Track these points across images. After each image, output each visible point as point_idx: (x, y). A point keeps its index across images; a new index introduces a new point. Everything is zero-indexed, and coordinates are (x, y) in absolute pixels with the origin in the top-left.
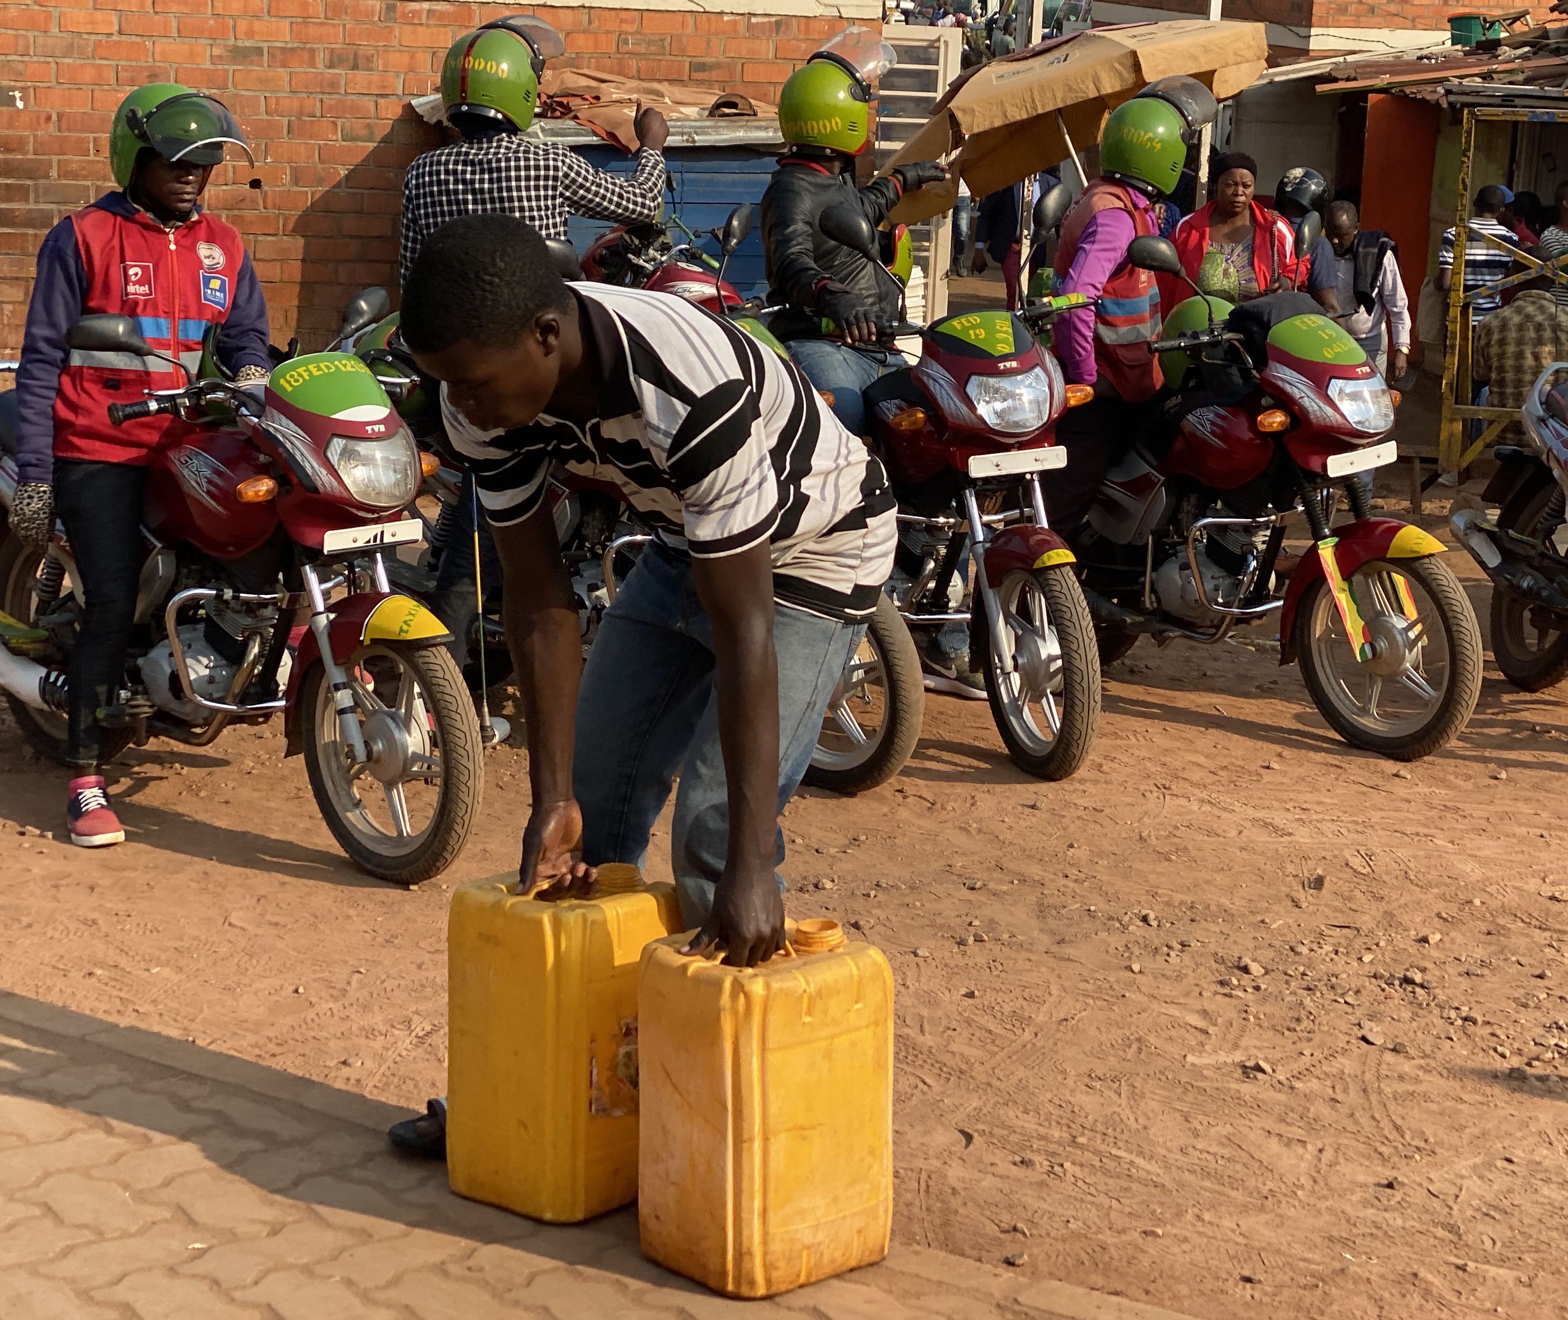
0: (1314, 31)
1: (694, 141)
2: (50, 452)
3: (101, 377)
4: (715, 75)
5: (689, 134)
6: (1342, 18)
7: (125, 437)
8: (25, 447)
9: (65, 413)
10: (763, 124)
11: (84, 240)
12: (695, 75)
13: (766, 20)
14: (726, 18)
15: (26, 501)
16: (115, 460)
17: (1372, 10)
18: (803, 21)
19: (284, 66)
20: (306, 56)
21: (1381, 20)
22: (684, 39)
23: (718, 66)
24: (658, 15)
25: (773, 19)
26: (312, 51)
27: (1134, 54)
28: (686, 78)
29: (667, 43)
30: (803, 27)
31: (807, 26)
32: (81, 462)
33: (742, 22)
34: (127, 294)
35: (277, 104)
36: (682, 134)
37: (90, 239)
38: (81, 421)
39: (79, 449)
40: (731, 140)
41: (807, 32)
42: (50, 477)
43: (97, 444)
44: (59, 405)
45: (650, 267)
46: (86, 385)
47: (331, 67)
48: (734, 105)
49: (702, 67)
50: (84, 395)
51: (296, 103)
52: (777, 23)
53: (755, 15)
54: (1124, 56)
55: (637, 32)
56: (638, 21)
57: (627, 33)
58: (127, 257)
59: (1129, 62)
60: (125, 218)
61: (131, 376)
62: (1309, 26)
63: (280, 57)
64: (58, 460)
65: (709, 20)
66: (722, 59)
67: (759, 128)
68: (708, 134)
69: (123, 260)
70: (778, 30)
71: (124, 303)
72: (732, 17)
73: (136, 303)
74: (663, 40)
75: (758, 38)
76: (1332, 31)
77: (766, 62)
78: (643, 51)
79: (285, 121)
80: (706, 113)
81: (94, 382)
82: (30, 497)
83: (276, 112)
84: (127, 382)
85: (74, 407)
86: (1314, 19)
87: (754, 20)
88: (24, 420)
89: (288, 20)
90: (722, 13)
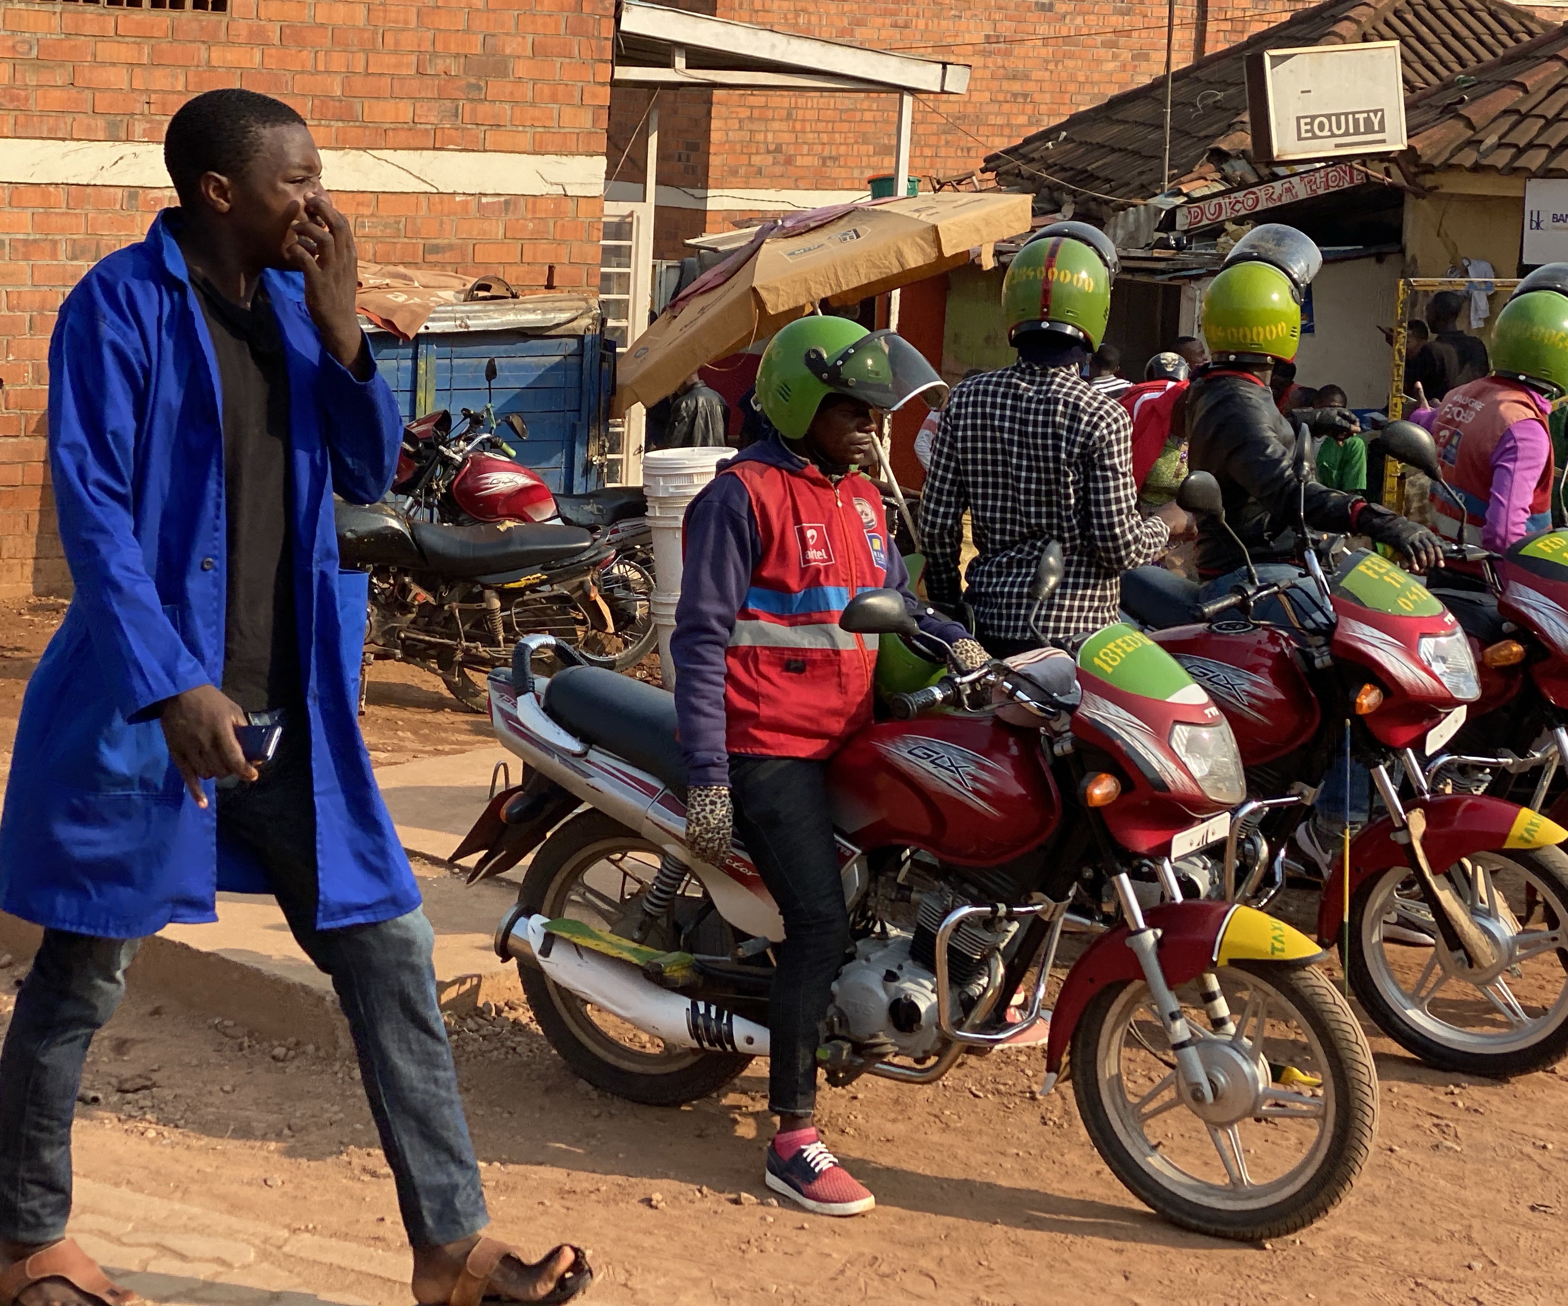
0: (710, 193)
1: (467, 326)
2: (724, 747)
3: (781, 659)
4: (447, 257)
5: (462, 319)
6: (734, 180)
7: (814, 727)
8: (701, 745)
9: (741, 702)
10: (530, 306)
11: (758, 499)
12: (430, 258)
13: (496, 199)
14: (458, 199)
15: (708, 808)
16: (802, 755)
17: (760, 172)
18: (531, 199)
19: (26, 259)
20: (48, 247)
21: (767, 181)
22: (419, 221)
23: (451, 247)
24: (393, 197)
25: (502, 199)
26: (55, 243)
27: (935, 229)
28: (420, 260)
29: (402, 226)
30: (530, 206)
31: (534, 204)
32: (764, 758)
33: (473, 202)
34: (807, 561)
35: (19, 298)
36: (455, 319)
37: (765, 498)
38: (766, 711)
39: (763, 744)
40: (502, 324)
41: (534, 212)
42: (727, 777)
43: (782, 737)
44: (733, 695)
45: (459, 458)
46: (763, 668)
47: (74, 258)
48: (487, 288)
49: (436, 249)
50: (760, 680)
51: (38, 298)
52: (506, 203)
53: (485, 195)
54: (926, 230)
55: (372, 215)
56: (374, 203)
57: (362, 216)
58: (803, 517)
59: (931, 236)
60: (791, 472)
61: (818, 657)
62: (706, 187)
63: (22, 249)
64: (733, 757)
65: (441, 202)
66: (454, 241)
67: (527, 310)
68: (479, 318)
69: (798, 520)
70: (507, 210)
71: (804, 572)
72: (464, 198)
73: (818, 571)
74: (398, 223)
75: (488, 218)
76: (727, 192)
77: (496, 242)
78: (379, 234)
79: (27, 316)
80: (462, 296)
81: (770, 663)
82: (713, 803)
83: (18, 307)
84: (814, 663)
85: (753, 696)
86: (710, 182)
87: (484, 200)
88: (698, 712)
89: (30, 211)
90: (454, 193)
